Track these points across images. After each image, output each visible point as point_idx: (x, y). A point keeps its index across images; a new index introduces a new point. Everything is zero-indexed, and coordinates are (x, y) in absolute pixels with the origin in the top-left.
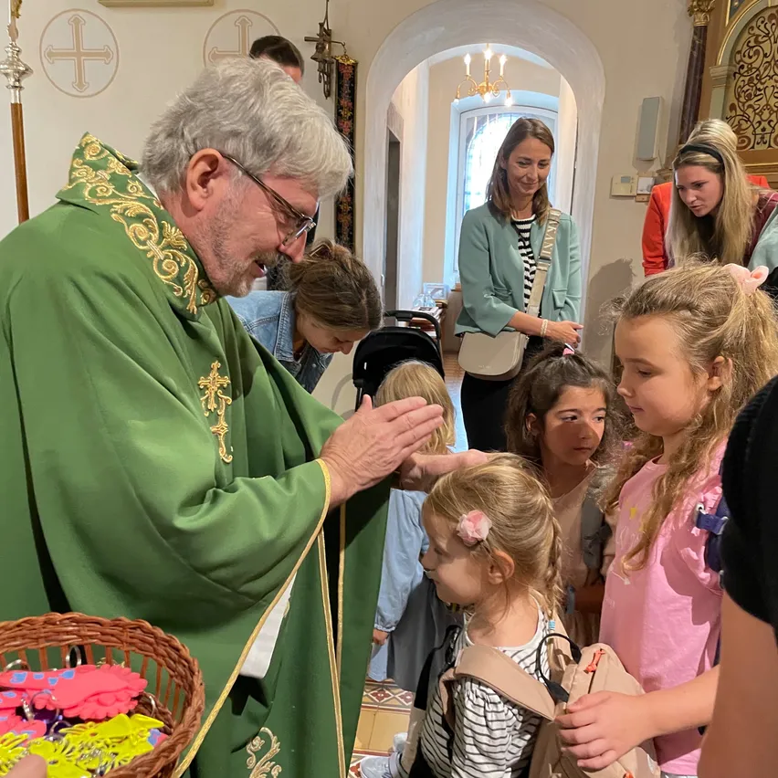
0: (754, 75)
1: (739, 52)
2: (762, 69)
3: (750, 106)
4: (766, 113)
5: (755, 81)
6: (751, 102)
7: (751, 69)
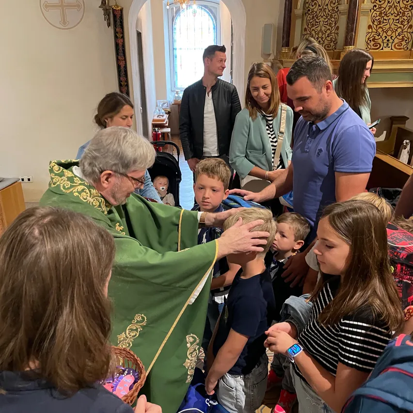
0: (315, 15)
1: (307, 3)
2: (318, 12)
3: (313, 30)
4: (320, 34)
5: (315, 18)
6: (314, 28)
7: (313, 12)
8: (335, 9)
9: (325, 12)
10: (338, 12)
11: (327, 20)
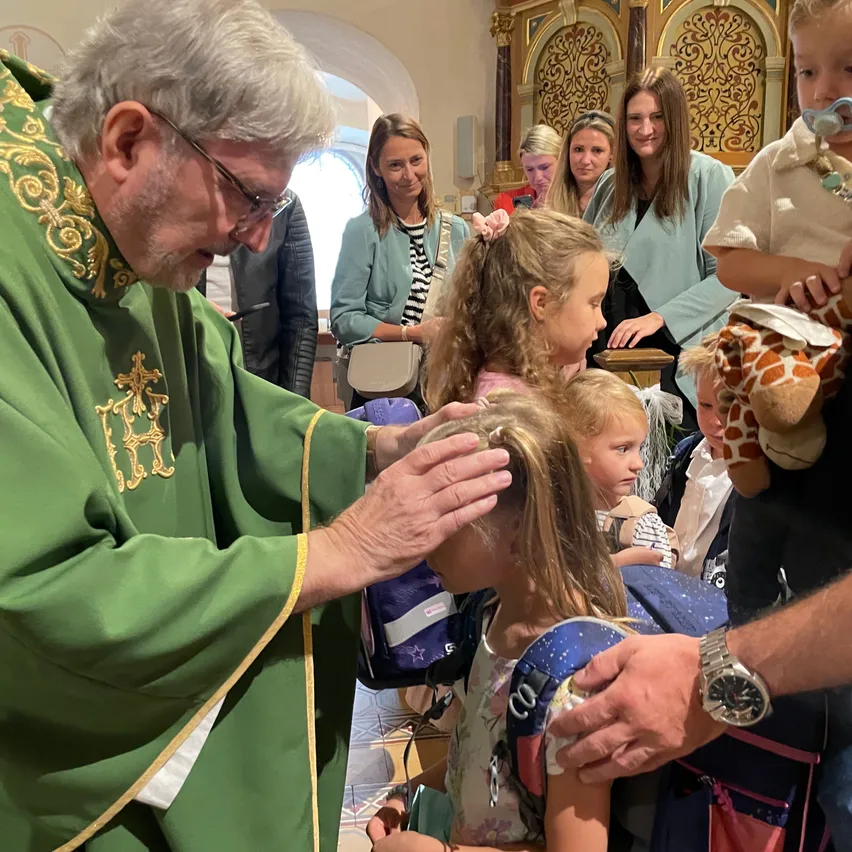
0: (558, 92)
1: (542, 71)
2: (565, 86)
3: (558, 122)
5: (560, 98)
6: (558, 118)
7: (555, 86)
8: (600, 75)
9: (580, 84)
10: (607, 80)
11: (584, 97)
